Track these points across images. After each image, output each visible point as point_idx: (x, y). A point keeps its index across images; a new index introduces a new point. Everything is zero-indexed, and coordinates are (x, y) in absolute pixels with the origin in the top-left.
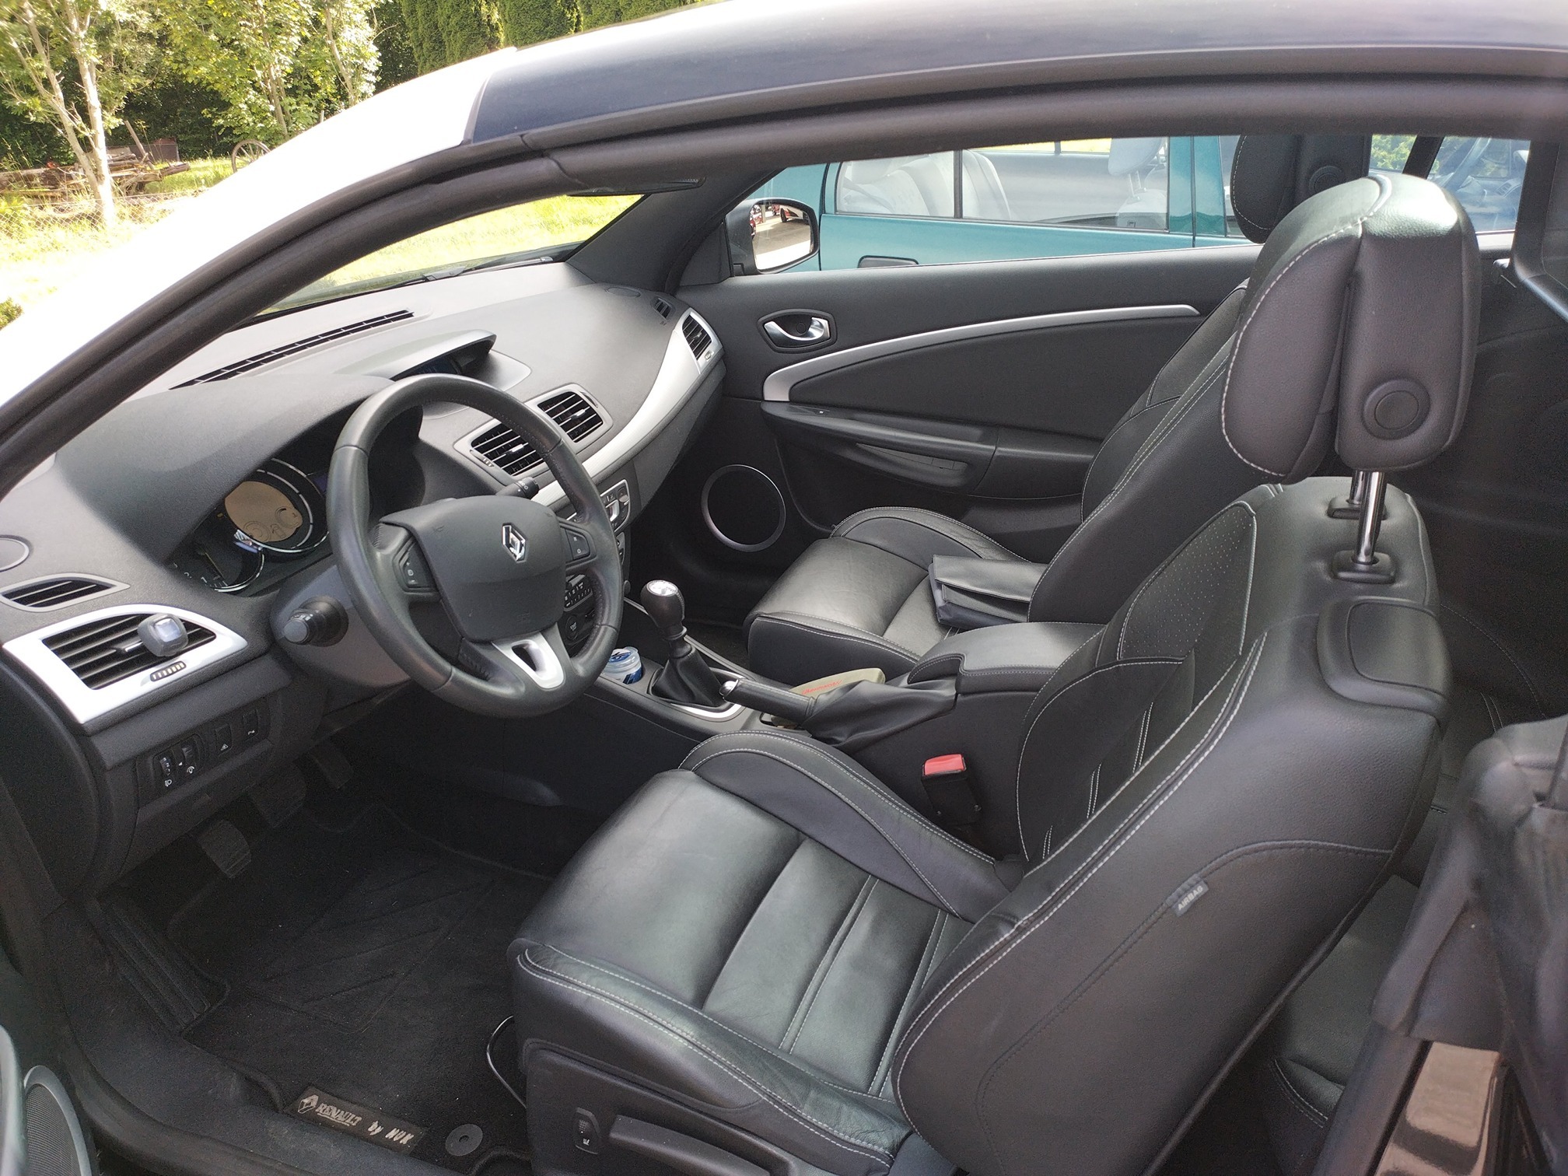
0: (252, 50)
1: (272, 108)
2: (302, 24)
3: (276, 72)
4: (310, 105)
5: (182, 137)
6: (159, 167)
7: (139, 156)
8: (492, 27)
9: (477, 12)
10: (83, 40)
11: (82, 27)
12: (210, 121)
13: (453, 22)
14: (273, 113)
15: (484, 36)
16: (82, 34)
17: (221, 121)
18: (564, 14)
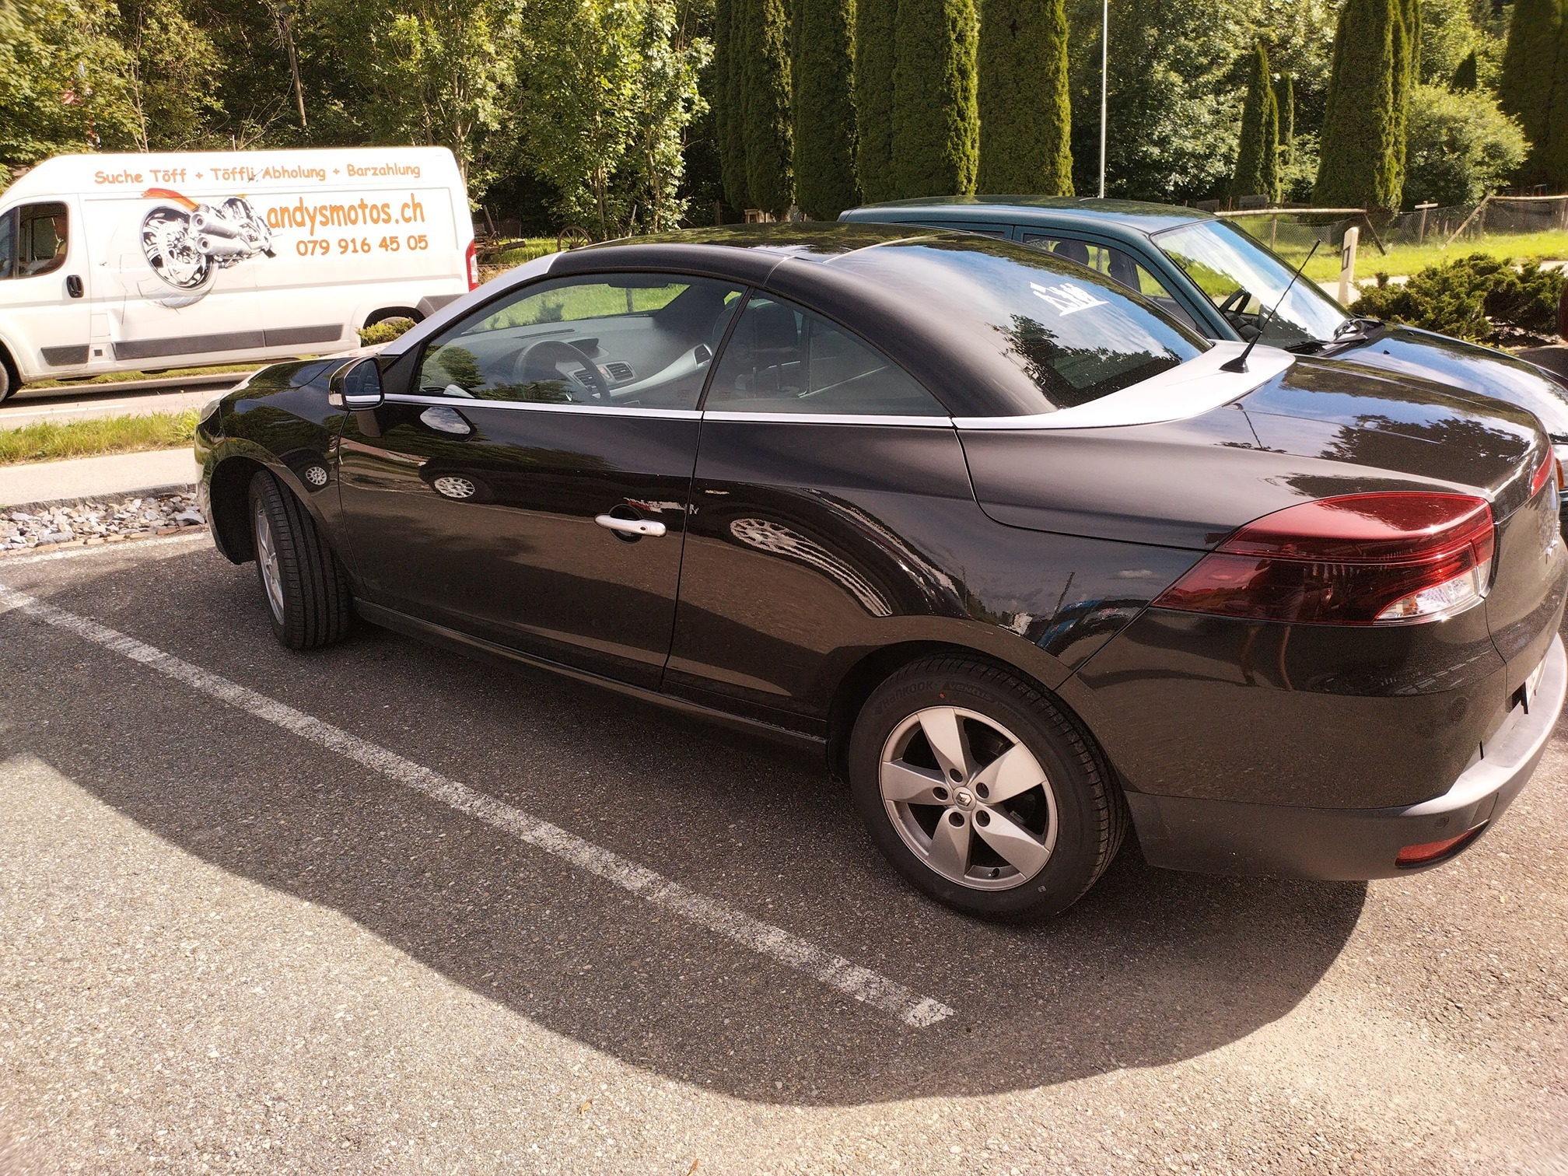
0: (586, 156)
1: (595, 201)
2: (629, 134)
3: (602, 174)
4: (625, 201)
5: (526, 218)
6: (504, 242)
7: (490, 233)
8: (786, 141)
9: (775, 127)
10: (465, 143)
11: (463, 133)
12: (547, 208)
13: (754, 136)
14: (595, 205)
15: (779, 148)
16: (463, 139)
17: (555, 209)
18: (845, 134)
